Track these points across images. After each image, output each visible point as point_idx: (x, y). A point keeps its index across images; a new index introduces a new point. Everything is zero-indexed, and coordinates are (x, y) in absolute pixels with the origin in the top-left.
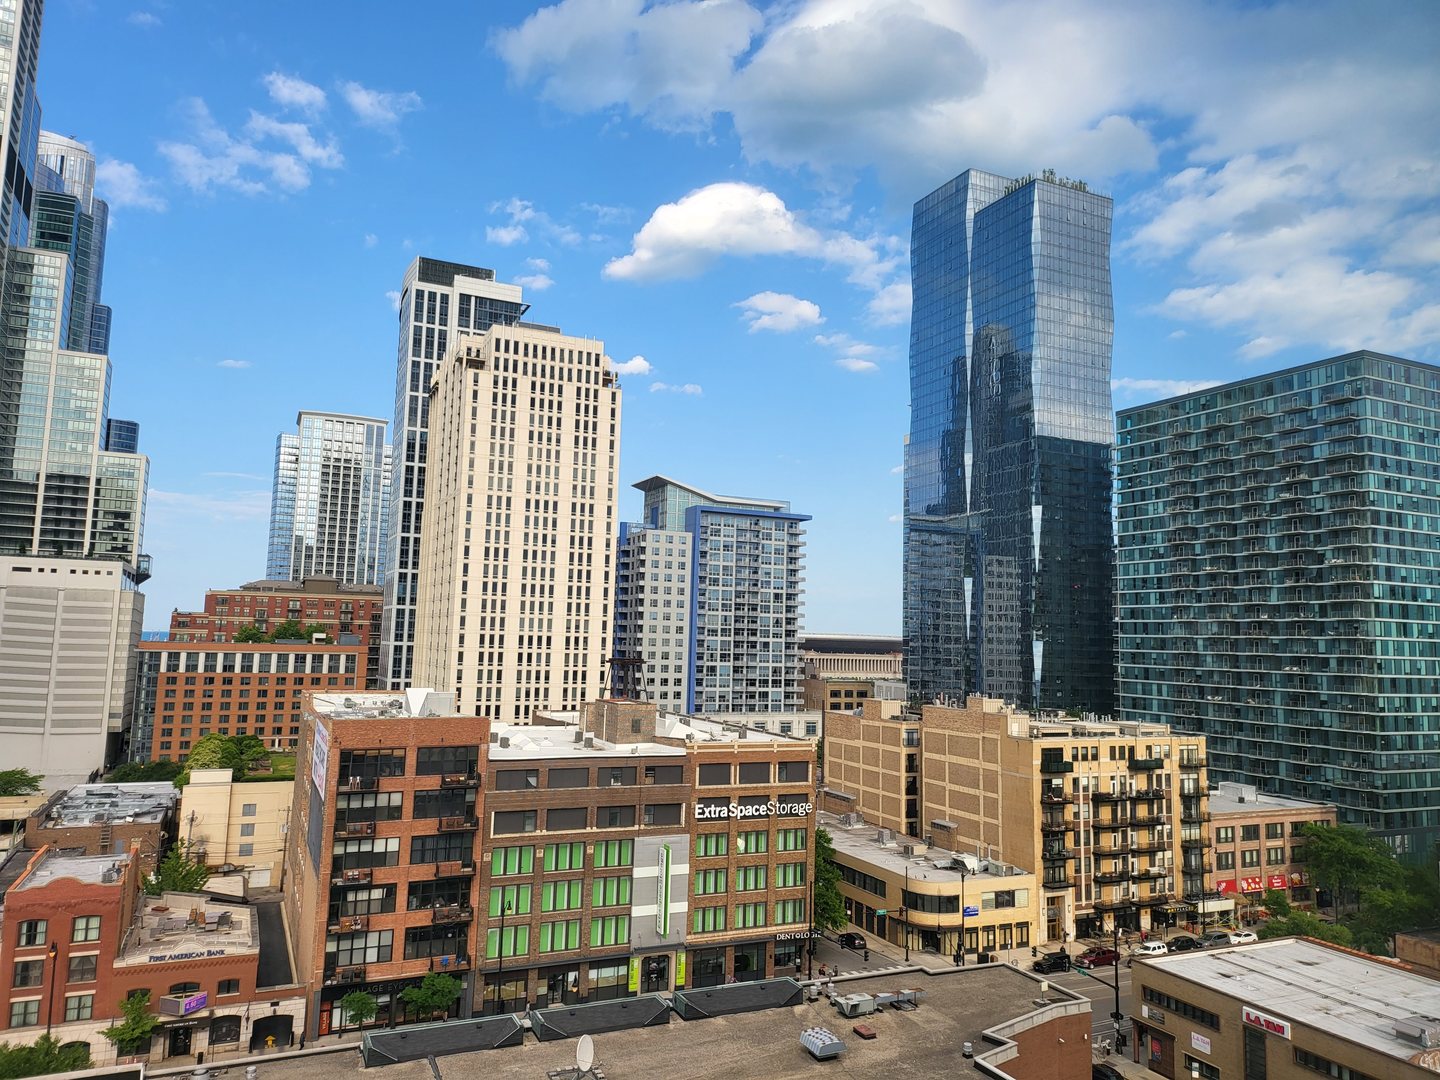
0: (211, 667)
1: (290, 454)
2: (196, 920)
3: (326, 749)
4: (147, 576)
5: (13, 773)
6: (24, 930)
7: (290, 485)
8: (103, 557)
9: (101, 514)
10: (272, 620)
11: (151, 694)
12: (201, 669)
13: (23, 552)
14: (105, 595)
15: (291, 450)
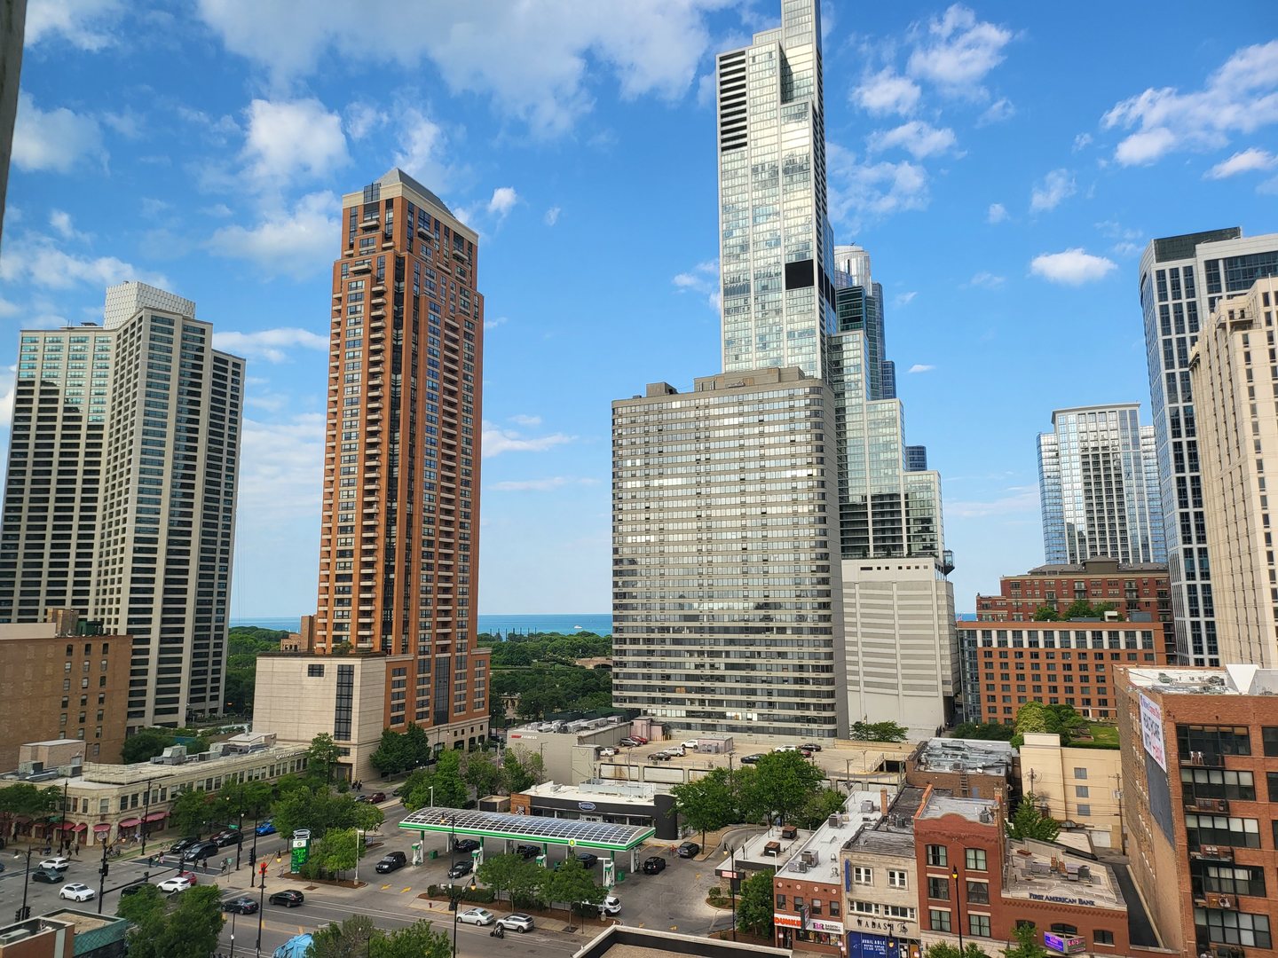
0: (1018, 643)
1: (1050, 451)
2: (1057, 869)
3: (1159, 722)
4: (952, 568)
5: (886, 724)
6: (930, 852)
7: (1054, 478)
8: (918, 555)
9: (911, 521)
10: (1061, 600)
11: (974, 666)
12: (1010, 645)
13: (865, 556)
14: (924, 585)
15: (1050, 447)
